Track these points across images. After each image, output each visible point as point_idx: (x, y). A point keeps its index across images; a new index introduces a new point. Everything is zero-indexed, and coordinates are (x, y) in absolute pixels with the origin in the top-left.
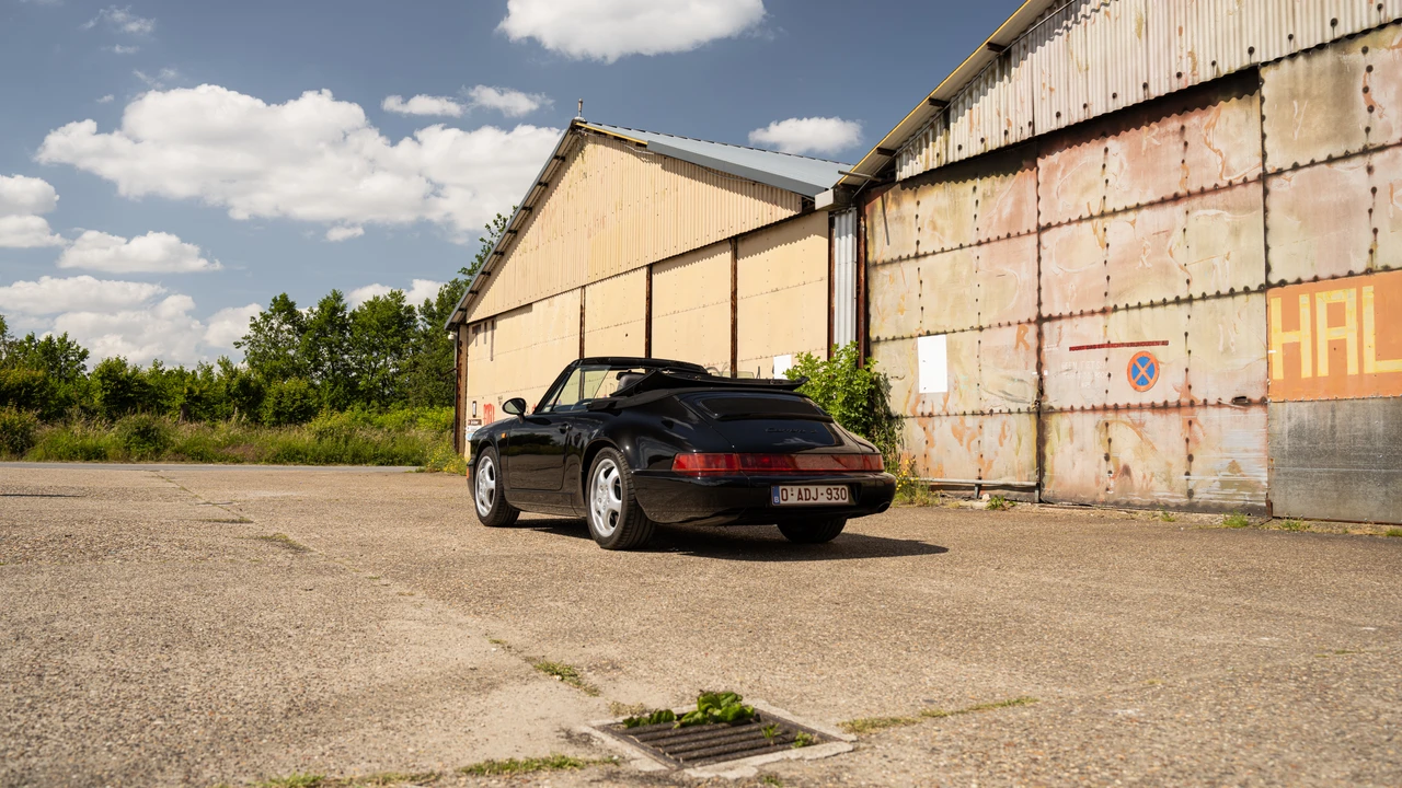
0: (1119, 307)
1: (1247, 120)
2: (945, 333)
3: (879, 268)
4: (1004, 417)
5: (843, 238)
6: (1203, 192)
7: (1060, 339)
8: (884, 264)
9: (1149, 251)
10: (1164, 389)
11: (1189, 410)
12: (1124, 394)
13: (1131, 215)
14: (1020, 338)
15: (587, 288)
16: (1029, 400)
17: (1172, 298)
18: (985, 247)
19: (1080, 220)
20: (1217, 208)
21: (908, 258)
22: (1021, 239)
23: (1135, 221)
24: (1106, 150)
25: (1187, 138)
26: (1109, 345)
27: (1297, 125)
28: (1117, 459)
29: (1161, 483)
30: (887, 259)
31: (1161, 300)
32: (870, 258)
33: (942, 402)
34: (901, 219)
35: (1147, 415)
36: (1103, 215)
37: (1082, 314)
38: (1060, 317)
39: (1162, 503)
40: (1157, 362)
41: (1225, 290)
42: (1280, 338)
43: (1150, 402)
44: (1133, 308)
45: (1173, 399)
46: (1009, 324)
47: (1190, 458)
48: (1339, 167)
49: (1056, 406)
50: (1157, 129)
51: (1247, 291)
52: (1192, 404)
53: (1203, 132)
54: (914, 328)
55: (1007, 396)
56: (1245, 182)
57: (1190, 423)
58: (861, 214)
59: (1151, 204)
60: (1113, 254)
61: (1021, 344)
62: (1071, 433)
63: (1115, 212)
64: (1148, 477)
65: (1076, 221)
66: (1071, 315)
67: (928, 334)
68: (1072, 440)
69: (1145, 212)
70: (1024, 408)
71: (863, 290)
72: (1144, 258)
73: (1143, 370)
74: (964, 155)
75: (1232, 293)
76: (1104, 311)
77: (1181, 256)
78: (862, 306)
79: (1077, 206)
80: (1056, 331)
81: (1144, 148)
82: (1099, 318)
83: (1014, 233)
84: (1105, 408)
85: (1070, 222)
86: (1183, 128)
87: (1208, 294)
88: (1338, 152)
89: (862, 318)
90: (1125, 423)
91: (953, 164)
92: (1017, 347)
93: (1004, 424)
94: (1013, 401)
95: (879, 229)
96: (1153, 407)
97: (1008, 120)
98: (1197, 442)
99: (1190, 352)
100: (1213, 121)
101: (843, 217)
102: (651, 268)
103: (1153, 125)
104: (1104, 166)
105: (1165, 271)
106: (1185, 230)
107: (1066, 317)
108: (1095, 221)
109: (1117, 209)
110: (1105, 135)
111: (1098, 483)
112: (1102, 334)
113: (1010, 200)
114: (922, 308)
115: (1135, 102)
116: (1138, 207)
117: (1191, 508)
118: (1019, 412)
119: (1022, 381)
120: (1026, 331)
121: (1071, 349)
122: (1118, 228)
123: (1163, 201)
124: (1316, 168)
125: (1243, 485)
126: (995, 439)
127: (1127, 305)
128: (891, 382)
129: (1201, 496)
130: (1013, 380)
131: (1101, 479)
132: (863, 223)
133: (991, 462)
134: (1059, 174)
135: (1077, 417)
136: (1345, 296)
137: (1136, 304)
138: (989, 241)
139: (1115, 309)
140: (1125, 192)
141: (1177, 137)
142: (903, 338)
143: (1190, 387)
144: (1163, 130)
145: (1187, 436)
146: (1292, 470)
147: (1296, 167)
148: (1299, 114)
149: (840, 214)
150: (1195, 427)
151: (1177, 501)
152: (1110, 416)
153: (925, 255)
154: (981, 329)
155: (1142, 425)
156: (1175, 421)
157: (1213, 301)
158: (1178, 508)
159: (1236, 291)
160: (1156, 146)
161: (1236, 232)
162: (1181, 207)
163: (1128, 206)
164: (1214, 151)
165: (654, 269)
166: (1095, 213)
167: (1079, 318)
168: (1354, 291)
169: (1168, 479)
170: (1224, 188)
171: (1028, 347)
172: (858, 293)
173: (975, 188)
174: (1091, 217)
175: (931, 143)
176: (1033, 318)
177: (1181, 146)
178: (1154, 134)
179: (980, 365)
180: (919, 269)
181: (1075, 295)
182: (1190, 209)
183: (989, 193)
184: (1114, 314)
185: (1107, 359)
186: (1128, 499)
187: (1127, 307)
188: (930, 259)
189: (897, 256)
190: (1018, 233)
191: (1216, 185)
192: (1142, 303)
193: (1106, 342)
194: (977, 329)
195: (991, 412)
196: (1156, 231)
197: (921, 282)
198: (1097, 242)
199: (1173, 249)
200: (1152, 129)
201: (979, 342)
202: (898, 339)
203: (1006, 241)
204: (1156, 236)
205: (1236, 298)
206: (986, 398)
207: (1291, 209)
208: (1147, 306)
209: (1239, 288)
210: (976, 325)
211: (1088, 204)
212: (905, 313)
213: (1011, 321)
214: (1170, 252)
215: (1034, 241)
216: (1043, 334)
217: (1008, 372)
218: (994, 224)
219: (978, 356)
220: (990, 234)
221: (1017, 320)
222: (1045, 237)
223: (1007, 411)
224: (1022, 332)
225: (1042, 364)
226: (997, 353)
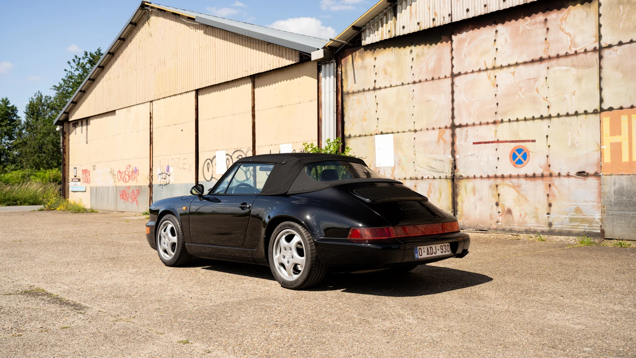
0: (504, 120)
1: (587, 16)
2: (393, 133)
3: (350, 95)
4: (431, 180)
5: (328, 78)
6: (558, 57)
7: (467, 138)
8: (353, 93)
9: (523, 89)
10: (533, 166)
11: (549, 178)
12: (507, 168)
13: (512, 69)
14: (440, 137)
15: (154, 102)
16: (447, 171)
17: (539, 116)
18: (418, 85)
19: (480, 71)
20: (567, 66)
21: (369, 90)
22: (441, 80)
23: (514, 72)
24: (497, 31)
25: (549, 25)
26: (498, 141)
27: (622, 20)
28: (503, 205)
29: (531, 218)
30: (356, 90)
31: (531, 117)
32: (345, 90)
33: (391, 172)
34: (364, 67)
35: (523, 181)
36: (494, 68)
37: (480, 124)
38: (467, 125)
39: (532, 230)
40: (528, 151)
41: (572, 112)
42: (608, 140)
43: (524, 174)
44: (513, 121)
45: (539, 172)
46: (433, 129)
47: (550, 205)
49: (464, 175)
50: (529, 20)
51: (586, 112)
52: (551, 175)
53: (559, 23)
54: (373, 130)
55: (432, 169)
56: (586, 51)
57: (550, 186)
58: (338, 64)
59: (525, 63)
60: (500, 91)
61: (441, 141)
62: (474, 190)
63: (502, 67)
64: (523, 215)
65: (477, 71)
66: (474, 124)
67: (382, 133)
68: (474, 194)
69: (521, 67)
70: (443, 176)
71: (340, 107)
72: (520, 94)
73: (519, 156)
74: (406, 32)
75: (576, 114)
76: (495, 123)
77: (544, 92)
78: (340, 117)
79: (477, 63)
80: (464, 133)
81: (521, 31)
82: (492, 126)
83: (436, 77)
84: (496, 177)
85: (473, 72)
86: (546, 20)
87: (561, 114)
89: (340, 124)
90: (509, 186)
91: (399, 37)
92: (438, 141)
93: (430, 185)
94: (436, 172)
95: (350, 73)
96: (526, 176)
97: (435, 12)
98: (554, 196)
99: (549, 146)
100: (565, 16)
101: (328, 65)
102: (198, 92)
103: (526, 18)
104: (495, 41)
105: (534, 100)
106: (546, 78)
107: (470, 125)
108: (489, 72)
109: (503, 65)
110: (496, 23)
111: (491, 218)
112: (493, 134)
113: (434, 58)
114: (378, 119)
115: (517, 4)
116: (517, 64)
117: (551, 233)
118: (440, 178)
119: (442, 161)
120: (444, 133)
121: (474, 143)
122: (504, 76)
123: (533, 61)
124: (633, 45)
125: (583, 221)
127: (509, 119)
129: (556, 227)
130: (436, 160)
131: (493, 216)
132: (340, 70)
134: (466, 44)
135: (478, 182)
137: (516, 119)
138: (420, 81)
139: (502, 121)
140: (508, 56)
141: (542, 25)
143: (549, 166)
144: (533, 21)
145: (548, 193)
146: (616, 213)
147: (620, 44)
148: (623, 13)
149: (325, 64)
150: (553, 188)
151: (542, 229)
152: (499, 181)
153: (380, 88)
154: (415, 131)
155: (519, 186)
156: (540, 185)
157: (564, 118)
158: (543, 232)
159: (579, 112)
160: (529, 30)
161: (579, 80)
162: (544, 65)
163: (510, 64)
164: (566, 33)
165: (199, 92)
166: (489, 67)
167: (479, 126)
169: (536, 217)
170: (572, 55)
171: (445, 142)
172: (337, 109)
173: (411, 51)
174: (487, 69)
175: (385, 25)
176: (449, 126)
177: (545, 30)
178: (527, 23)
179: (415, 152)
180: (376, 96)
181: (476, 113)
182: (550, 66)
183: (420, 54)
184: (501, 124)
185: (496, 149)
186: (511, 227)
187: (510, 121)
188: (382, 90)
189: (361, 89)
190: (439, 77)
191: (567, 53)
192: (519, 118)
193: (496, 140)
194: (413, 131)
195: (422, 178)
196: (528, 78)
197: (377, 104)
198: (491, 83)
199: (538, 88)
200: (526, 20)
201: (415, 138)
202: (363, 136)
203: (431, 82)
204: (528, 81)
205: (579, 117)
206: (419, 170)
207: (617, 68)
208: (522, 120)
209: (581, 111)
210: (412, 129)
211: (485, 62)
212: (367, 121)
213: (435, 127)
214: (537, 90)
215: (449, 82)
216: (456, 135)
217: (433, 156)
218: (423, 72)
219: (414, 147)
220: (421, 77)
221: (438, 126)
222: (457, 80)
223: (432, 177)
224: (442, 133)
225: (455, 152)
226: (426, 145)
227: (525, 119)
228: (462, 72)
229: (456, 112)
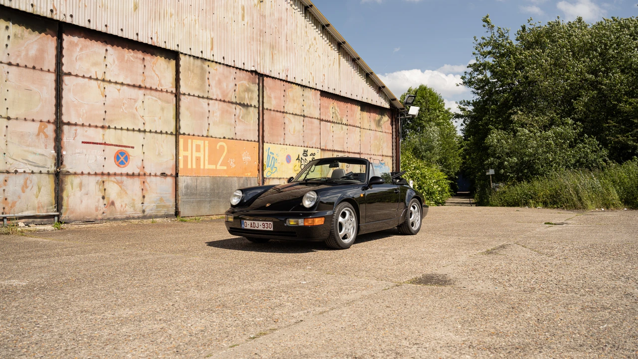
0: (111, 127)
1: (168, 68)
4: (27, 175)
6: (151, 89)
7: (76, 136)
9: (126, 105)
10: (129, 169)
11: (144, 177)
12: (112, 168)
13: (118, 86)
14: (41, 131)
16: (49, 166)
17: (137, 129)
18: (14, 68)
19: (90, 78)
20: (156, 97)
22: (42, 73)
23: (120, 89)
24: (107, 50)
25: (146, 64)
26: (105, 144)
27: (190, 80)
28: (109, 198)
29: (130, 208)
31: (132, 128)
35: (124, 178)
36: (103, 80)
37: (90, 126)
38: (76, 125)
39: (131, 217)
40: (129, 155)
41: (159, 131)
42: (183, 153)
43: (126, 172)
44: (118, 129)
45: (136, 172)
47: (144, 197)
48: (201, 100)
49: (71, 171)
50: (132, 53)
51: (166, 133)
52: (145, 174)
53: (152, 65)
55: (29, 162)
56: (167, 92)
57: (144, 182)
59: (128, 85)
60: (107, 101)
61: (42, 134)
62: (81, 186)
63: (110, 82)
64: (124, 206)
65: (88, 78)
66: (83, 125)
68: (81, 190)
69: (125, 87)
70: (44, 170)
72: (124, 108)
73: (122, 158)
75: (161, 133)
76: (103, 127)
77: (141, 112)
79: (88, 70)
80: (74, 132)
81: (126, 59)
82: (101, 130)
83: (38, 67)
84: (103, 174)
85: (84, 77)
86: (144, 59)
87: (152, 131)
88: (201, 95)
90: (114, 182)
92: (38, 135)
93: (26, 179)
94: (35, 166)
96: (127, 175)
98: (147, 190)
99: (144, 153)
100: (155, 62)
103: (130, 50)
104: (105, 57)
105: (134, 116)
106: (143, 102)
107: (79, 125)
108: (99, 82)
109: (112, 81)
110: (106, 43)
111: (97, 210)
112: (101, 138)
113: (35, 47)
116: (122, 84)
117: (144, 217)
118: (41, 173)
119: (43, 155)
120: (47, 127)
121: (83, 142)
122: (111, 90)
123: (134, 86)
124: (195, 97)
125: (164, 206)
126: (19, 189)
127: (115, 127)
129: (147, 212)
130: (35, 154)
131: (99, 208)
133: (14, 203)
134: (78, 49)
135: (85, 179)
136: (200, 142)
137: (120, 128)
138: (18, 65)
139: (109, 127)
140: (115, 74)
141: (141, 62)
143: (144, 167)
144: (135, 55)
145: (142, 188)
146: (185, 200)
147: (189, 95)
148: (190, 77)
150: (146, 184)
151: (138, 215)
152: (105, 178)
154: (9, 118)
155: (122, 182)
156: (137, 182)
157: (154, 134)
158: (139, 218)
159: (163, 132)
160: (132, 61)
161: (163, 109)
162: (142, 92)
163: (117, 81)
164: (156, 74)
166: (100, 78)
167: (88, 128)
168: (203, 141)
169: (133, 206)
170: (159, 91)
171: (46, 136)
173: (7, 27)
174: (97, 79)
176: (52, 120)
177: (143, 66)
178: (131, 55)
179: (6, 142)
181: (85, 115)
182: (145, 94)
183: (19, 36)
184: (108, 130)
185: (104, 151)
186: (115, 216)
187: (115, 128)
190: (41, 69)
191: (156, 88)
192: (123, 128)
193: (104, 142)
194: (4, 118)
195: (16, 172)
196: (130, 97)
198: (100, 93)
199: (137, 108)
200: (130, 52)
201: (7, 127)
203: (32, 70)
204: (129, 100)
205: (163, 135)
206: (11, 163)
207: (187, 109)
208: (125, 130)
209: (164, 131)
210: (4, 115)
211: (96, 72)
213: (35, 119)
214: (136, 109)
215: (52, 77)
216: (62, 131)
217: (31, 149)
218: (22, 57)
219: (5, 136)
220: (18, 61)
221: (39, 119)
222: (66, 79)
223: (31, 172)
224: (43, 127)
225: (62, 148)
226: (22, 135)
227: (128, 130)
228: (72, 74)
229: (64, 110)
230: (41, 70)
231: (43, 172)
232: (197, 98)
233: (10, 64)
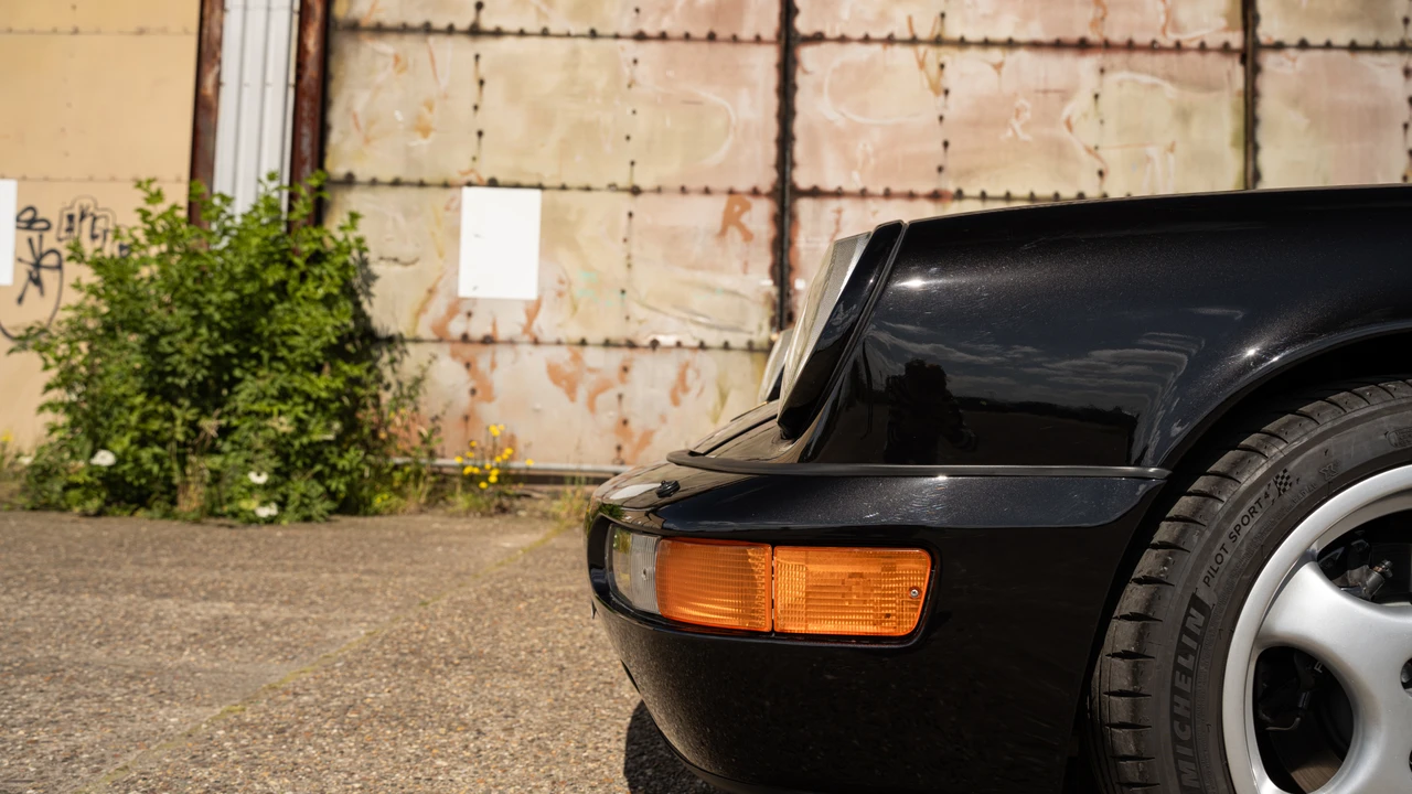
0: (966, 193)
2: (540, 187)
3: (364, 36)
4: (687, 355)
6: (1130, 46)
7: (838, 230)
8: (379, 30)
9: (1027, 115)
13: (996, 55)
14: (731, 220)
16: (752, 326)
17: (1072, 194)
18: (653, 46)
19: (890, 40)
20: (1153, 75)
21: (450, 30)
22: (738, 48)
23: (1002, 64)
30: (391, 22)
32: (339, 11)
33: (523, 319)
36: (938, 41)
37: (887, 194)
38: (838, 194)
44: (994, 199)
48: (1366, 60)
54: (455, 163)
55: (694, 317)
56: (1203, 48)
59: (1035, 45)
61: (734, 233)
63: (962, 43)
65: (880, 41)
66: (863, 194)
67: (493, 183)
69: (1022, 54)
70: (738, 340)
71: (312, 70)
72: (1017, 125)
76: (935, 196)
77: (1087, 134)
78: (310, 105)
79: (883, 17)
80: (831, 216)
82: (926, 206)
83: (723, 32)
85: (866, 40)
88: (1365, 38)
92: (723, 232)
93: (685, 367)
94: (710, 327)
105: (1059, 151)
106: (1096, 96)
107: (850, 195)
108: (922, 49)
109: (969, 38)
114: (480, 134)
116: (1010, 44)
118: (726, 347)
119: (734, 293)
120: (747, 207)
122: (965, 73)
123: (1058, 45)
124: (1333, 54)
126: (662, 394)
127: (983, 193)
128: (377, 268)
130: (710, 289)
133: (647, 437)
137: (1002, 194)
138: (663, 37)
139: (959, 195)
140: (985, 16)
142: (422, 184)
147: (1303, 45)
153: (498, 33)
154: (635, 191)
161: (1184, 115)
162: (1089, 63)
163: (991, 39)
166: (923, 34)
167: (882, 201)
170: (1168, 49)
171: (748, 236)
174: (914, 41)
176: (767, 187)
179: (629, 257)
180: (477, 57)
181: (872, 162)
182: (1107, 66)
184: (956, 203)
187: (983, 196)
188: (507, 43)
189: (416, 20)
190: (735, 37)
191: (1154, 42)
192: (1014, 193)
194: (625, 190)
195: (655, 344)
196: (1042, 86)
197: (482, 83)
198: (926, 83)
199: (1073, 120)
201: (630, 215)
202: (410, 184)
203: (705, 47)
204: (1041, 95)
206: (640, 318)
207: (1296, 101)
210: (623, 182)
211: (910, 20)
212: (433, 135)
213: (712, 185)
214: (1069, 125)
215: (769, 57)
216: (793, 217)
217: (700, 276)
218: (677, 9)
219: (625, 240)
220: (667, 25)
221: (726, 185)
222: (807, 54)
223: (696, 344)
224: (737, 208)
225: (791, 269)
226: (673, 239)
228: (829, 34)
229: (800, 150)
230: (735, 39)
231: (733, 343)
232: (1346, 55)
233: (640, 37)
